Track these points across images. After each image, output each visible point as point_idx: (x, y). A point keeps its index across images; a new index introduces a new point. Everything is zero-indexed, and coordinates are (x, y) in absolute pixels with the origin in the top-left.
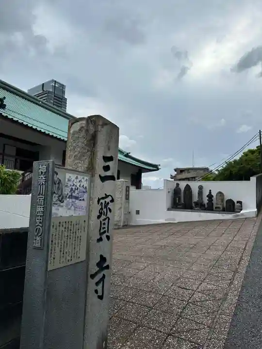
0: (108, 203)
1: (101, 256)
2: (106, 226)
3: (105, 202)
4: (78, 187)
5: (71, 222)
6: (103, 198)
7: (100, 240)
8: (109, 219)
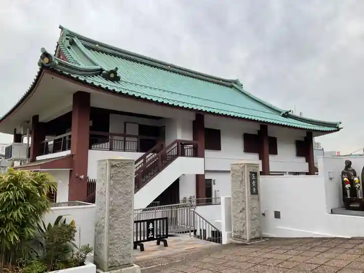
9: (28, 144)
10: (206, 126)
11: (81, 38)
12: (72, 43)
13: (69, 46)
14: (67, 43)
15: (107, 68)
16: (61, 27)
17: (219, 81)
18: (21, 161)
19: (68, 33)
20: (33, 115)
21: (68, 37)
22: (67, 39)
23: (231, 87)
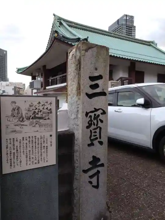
0: (99, 116)
1: (94, 157)
2: (98, 134)
3: (95, 115)
4: (42, 109)
5: (35, 137)
6: (92, 112)
7: (92, 144)
8: (100, 128)
9: (41, 80)
10: (137, 69)
11: (65, 20)
12: (61, 24)
13: (60, 25)
14: (58, 24)
15: (82, 37)
16: (54, 15)
17: (142, 42)
18: (37, 89)
19: (58, 18)
20: (43, 65)
21: (58, 20)
22: (58, 21)
23: (150, 45)
